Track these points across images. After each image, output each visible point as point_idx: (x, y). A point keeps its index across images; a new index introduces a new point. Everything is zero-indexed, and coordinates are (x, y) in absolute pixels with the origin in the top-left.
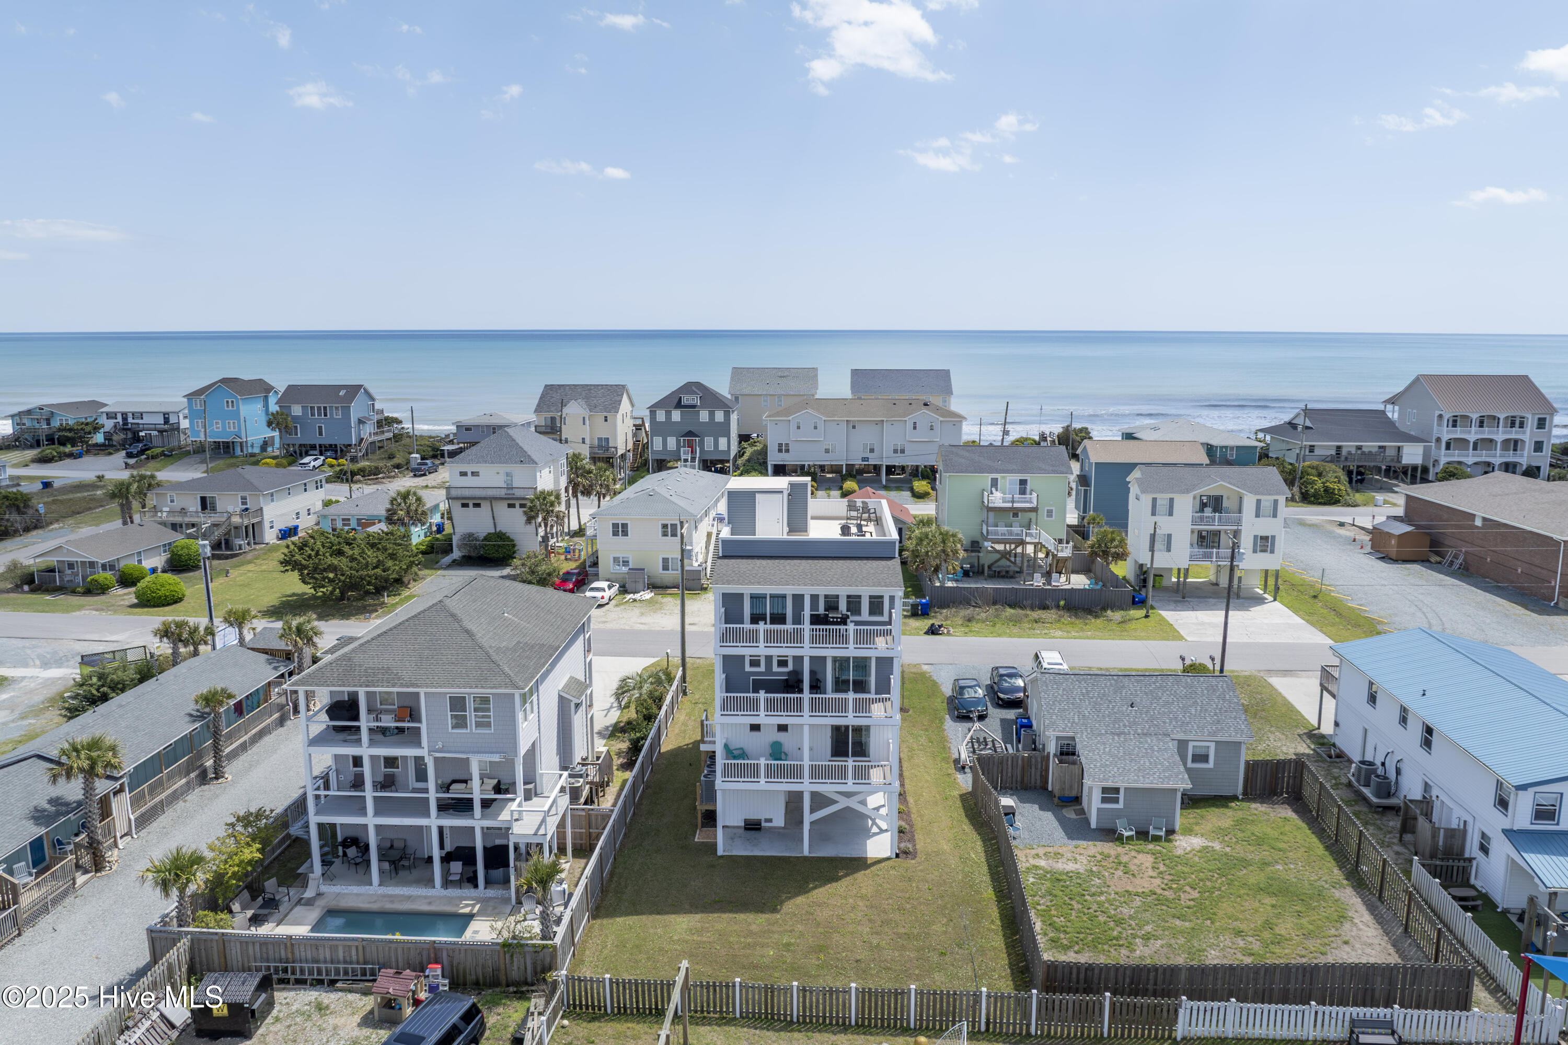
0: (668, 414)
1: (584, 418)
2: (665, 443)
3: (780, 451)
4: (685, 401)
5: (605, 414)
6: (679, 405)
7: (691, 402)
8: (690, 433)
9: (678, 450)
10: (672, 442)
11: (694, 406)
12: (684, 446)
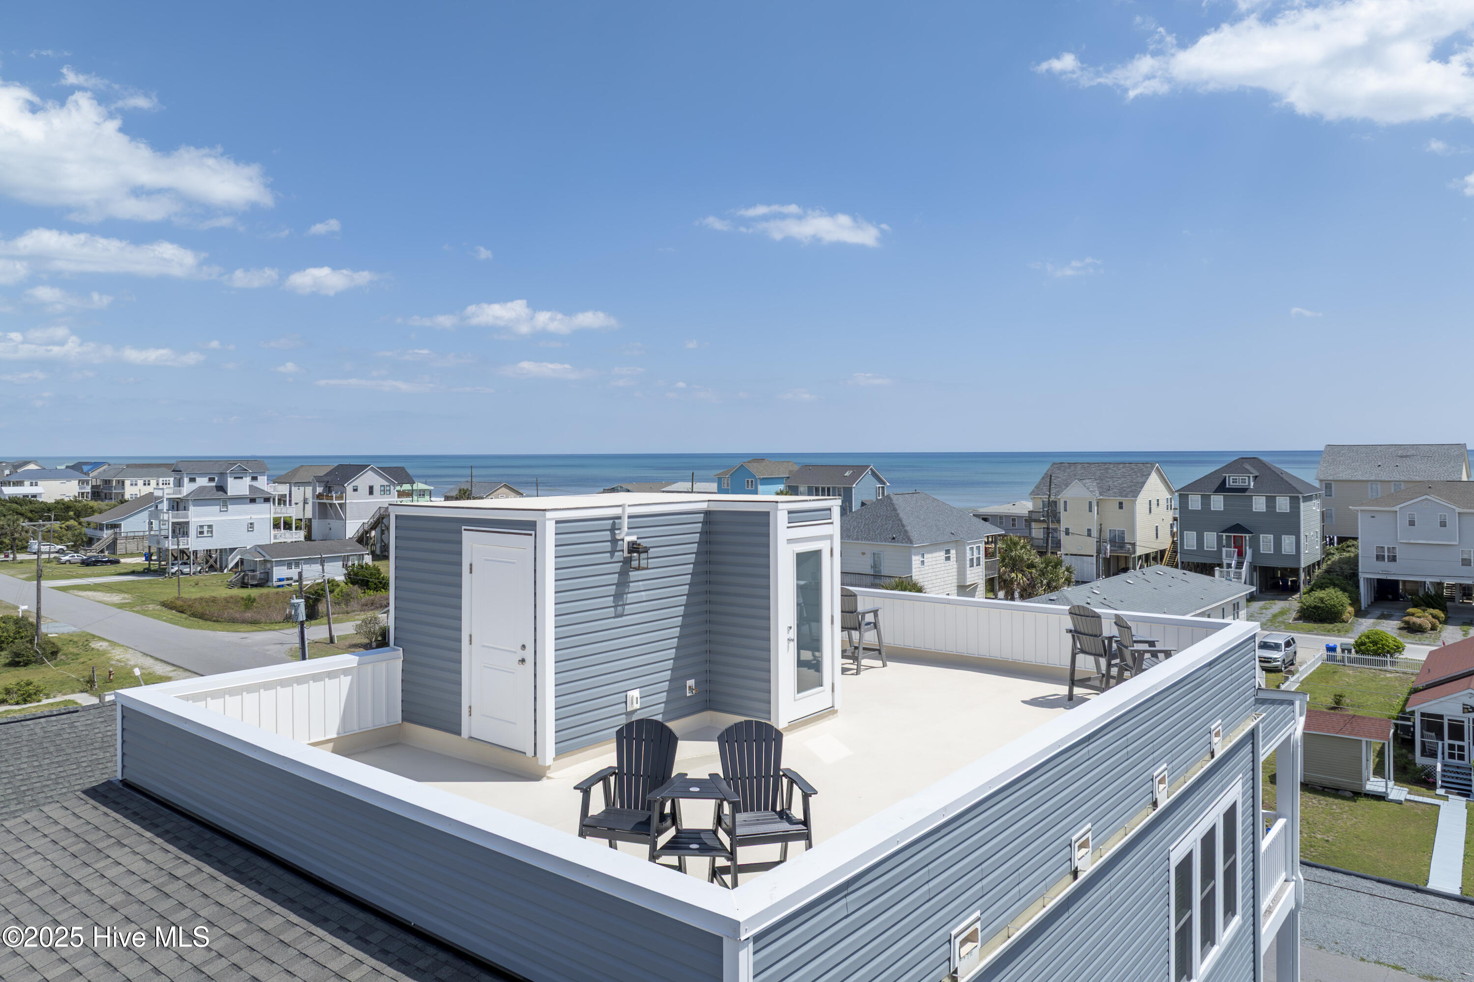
0: (1206, 499)
1: (1090, 503)
2: (1200, 540)
3: (1380, 558)
4: (1230, 483)
5: (1120, 499)
6: (1222, 488)
7: (1239, 484)
8: (1237, 528)
9: (1219, 551)
10: (1211, 539)
11: (1244, 490)
12: (1228, 546)
